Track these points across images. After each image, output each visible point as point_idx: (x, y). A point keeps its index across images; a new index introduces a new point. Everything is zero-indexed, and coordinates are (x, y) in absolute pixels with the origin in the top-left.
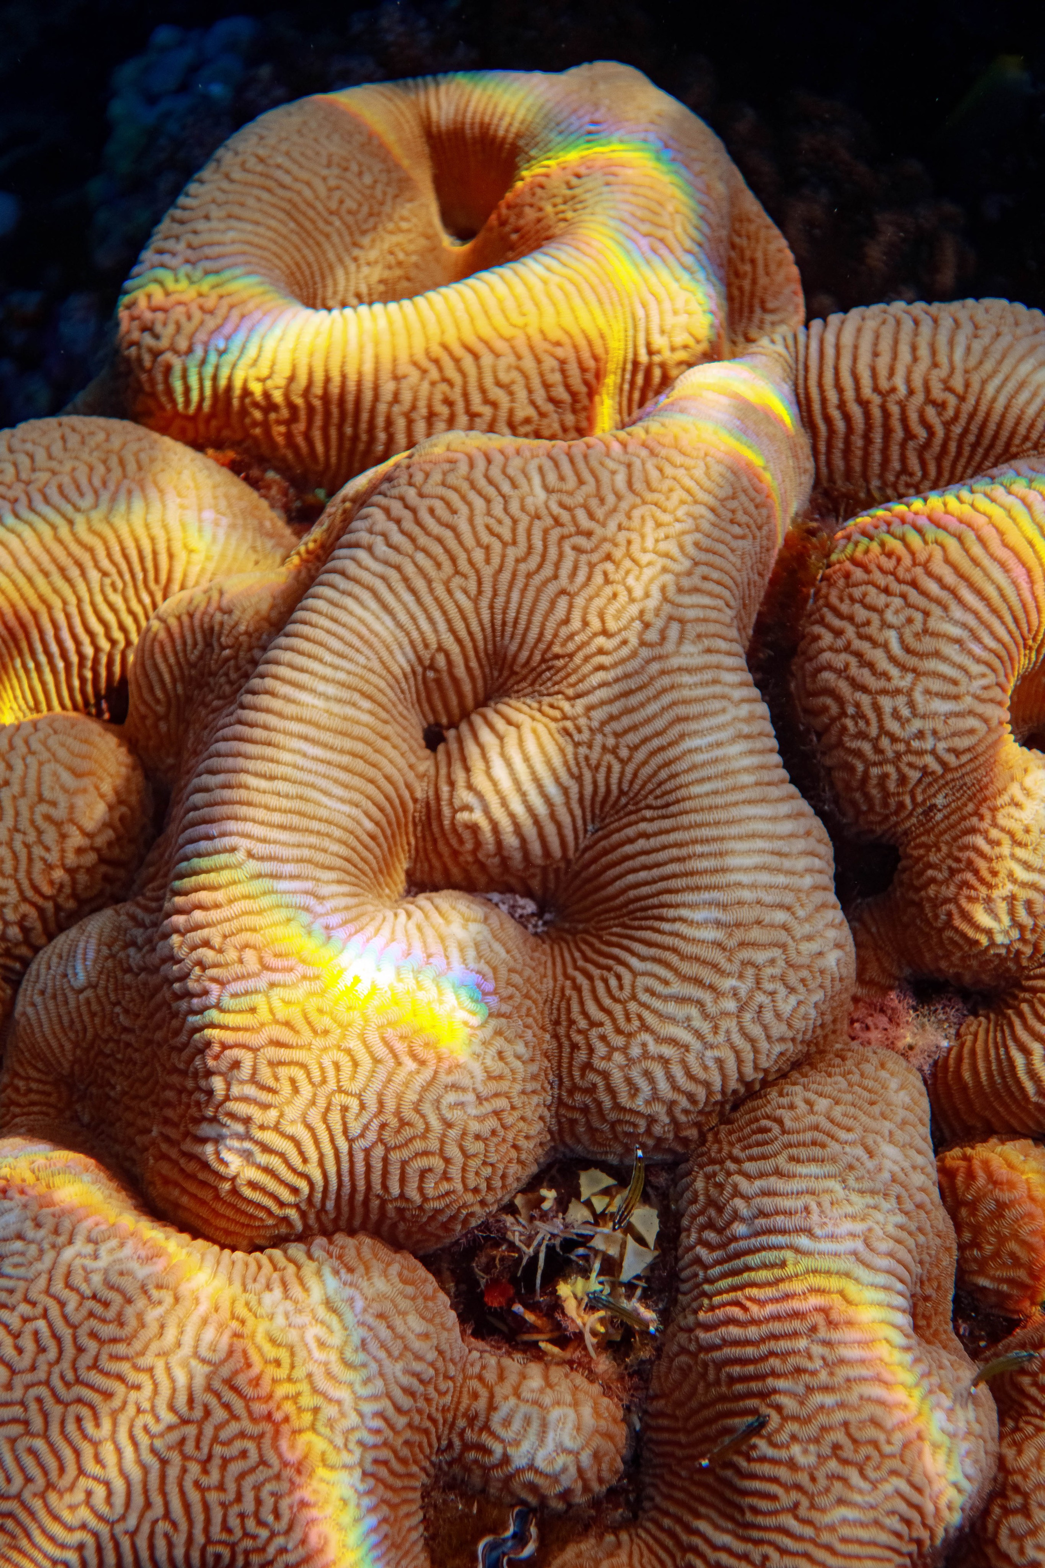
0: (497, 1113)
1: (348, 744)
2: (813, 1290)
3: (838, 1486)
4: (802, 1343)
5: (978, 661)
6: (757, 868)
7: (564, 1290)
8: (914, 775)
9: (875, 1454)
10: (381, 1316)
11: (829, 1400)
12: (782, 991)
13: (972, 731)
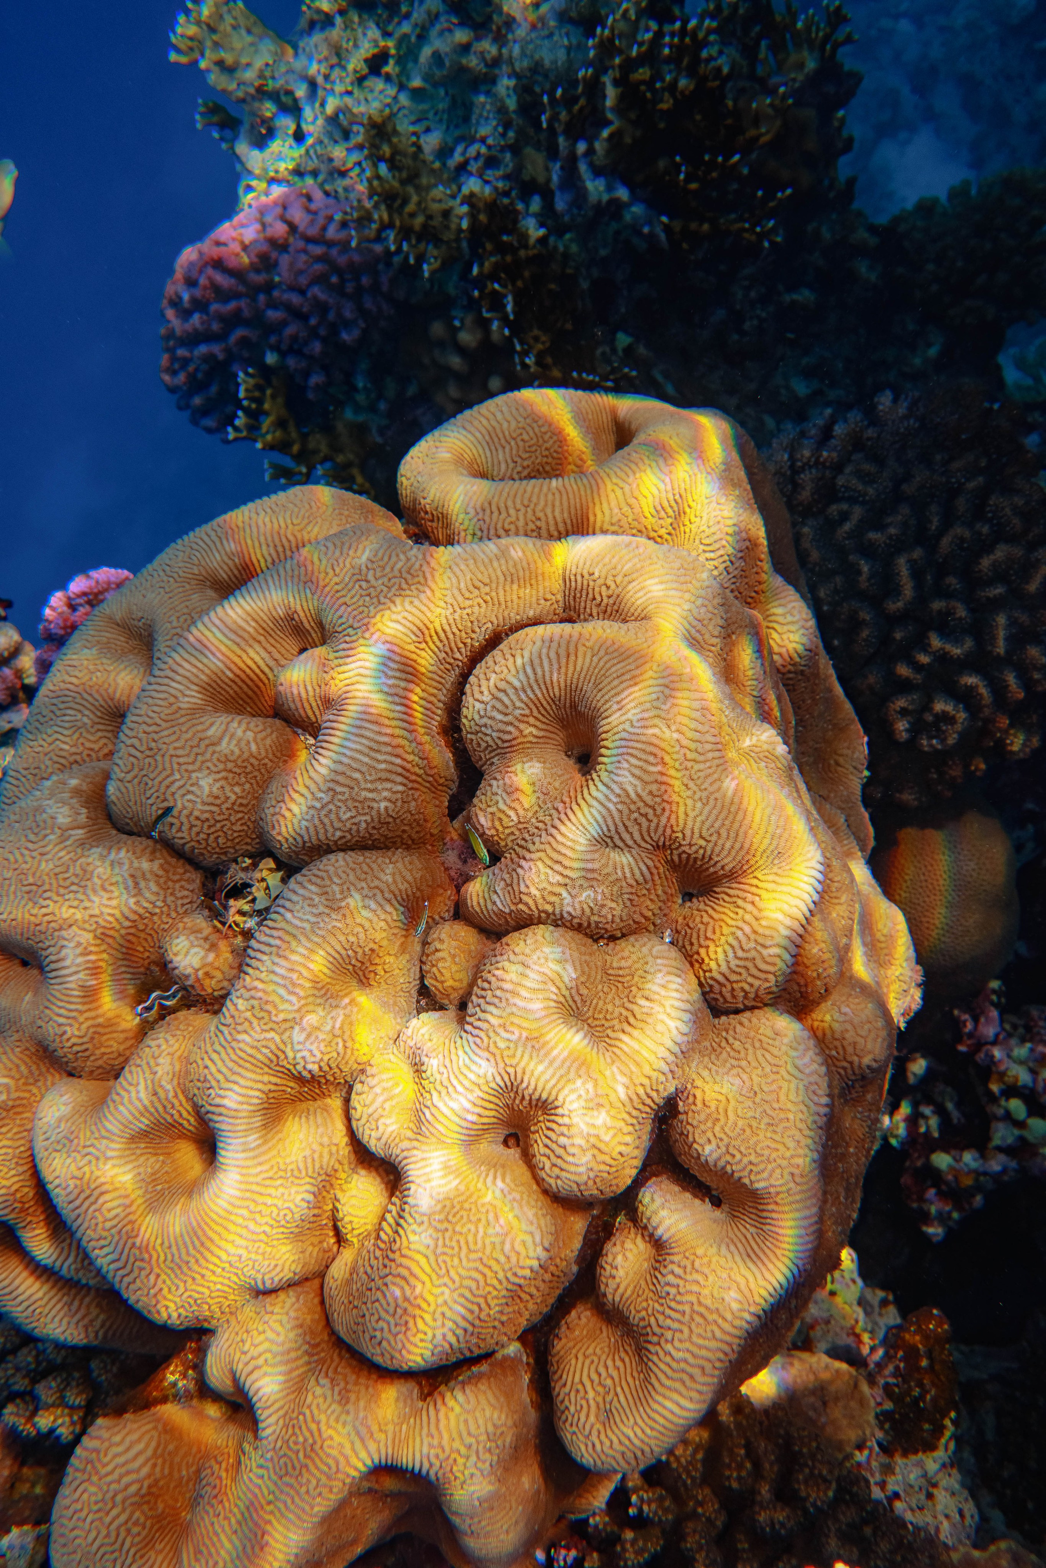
0: (213, 812)
1: (233, 637)
2: (280, 938)
3: (247, 1024)
4: (265, 958)
5: (522, 701)
6: (357, 750)
7: (231, 902)
8: (484, 745)
9: (267, 1018)
10: (132, 876)
11: (260, 985)
12: (344, 809)
13: (510, 733)
